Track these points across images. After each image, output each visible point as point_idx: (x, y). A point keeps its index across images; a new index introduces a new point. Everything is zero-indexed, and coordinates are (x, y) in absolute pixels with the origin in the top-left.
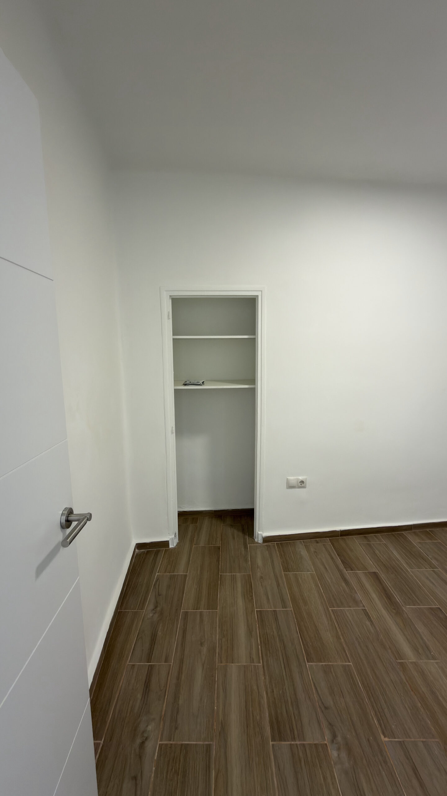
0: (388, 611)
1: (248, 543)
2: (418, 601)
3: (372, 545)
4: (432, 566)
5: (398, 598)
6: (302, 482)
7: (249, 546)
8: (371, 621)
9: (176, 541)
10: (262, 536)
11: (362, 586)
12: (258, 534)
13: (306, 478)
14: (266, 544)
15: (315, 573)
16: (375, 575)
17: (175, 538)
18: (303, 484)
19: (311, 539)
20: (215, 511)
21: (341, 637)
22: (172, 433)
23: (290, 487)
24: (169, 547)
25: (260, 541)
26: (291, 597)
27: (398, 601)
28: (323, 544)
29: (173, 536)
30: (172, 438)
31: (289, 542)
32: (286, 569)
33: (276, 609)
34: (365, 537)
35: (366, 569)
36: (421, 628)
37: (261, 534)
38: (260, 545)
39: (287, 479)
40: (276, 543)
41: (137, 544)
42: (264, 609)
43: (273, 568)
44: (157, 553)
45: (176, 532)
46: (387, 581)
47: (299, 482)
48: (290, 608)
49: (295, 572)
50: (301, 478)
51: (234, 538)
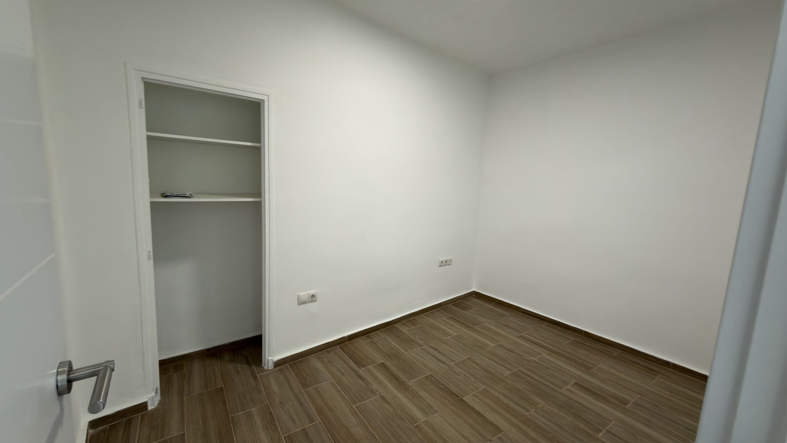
0: (398, 390)
1: (257, 374)
2: (417, 375)
3: (375, 342)
4: (420, 345)
5: (402, 377)
6: (313, 296)
7: (260, 376)
8: (388, 403)
9: (158, 398)
10: (274, 362)
11: (375, 377)
12: (268, 360)
13: (317, 292)
14: (277, 368)
15: (333, 380)
16: (383, 365)
17: (156, 396)
18: (314, 298)
19: (322, 350)
20: (208, 350)
21: (369, 426)
22: (149, 259)
23: (301, 303)
24: (148, 410)
25: (271, 366)
26: (316, 410)
27: (404, 379)
28: (335, 353)
29: (154, 394)
30: (148, 266)
31: (302, 360)
32: (305, 385)
33: (304, 426)
34: (368, 337)
35: (374, 362)
36: (423, 394)
37: (271, 360)
38: (271, 371)
39: (298, 295)
40: (289, 364)
41: (90, 422)
42: (292, 431)
43: (292, 389)
44: (129, 422)
45: (157, 387)
46: (392, 366)
47: (310, 295)
48: (318, 420)
49: (315, 385)
50: (312, 292)
51: (238, 373)
